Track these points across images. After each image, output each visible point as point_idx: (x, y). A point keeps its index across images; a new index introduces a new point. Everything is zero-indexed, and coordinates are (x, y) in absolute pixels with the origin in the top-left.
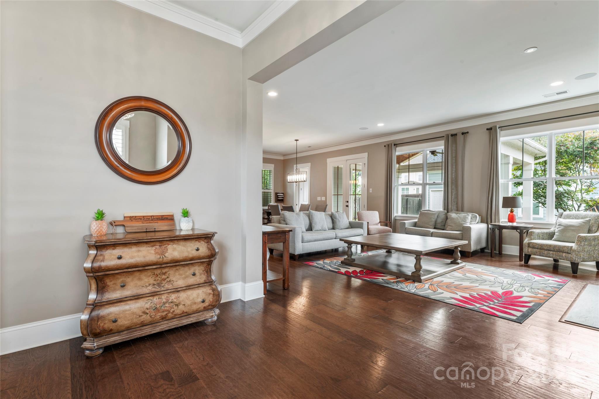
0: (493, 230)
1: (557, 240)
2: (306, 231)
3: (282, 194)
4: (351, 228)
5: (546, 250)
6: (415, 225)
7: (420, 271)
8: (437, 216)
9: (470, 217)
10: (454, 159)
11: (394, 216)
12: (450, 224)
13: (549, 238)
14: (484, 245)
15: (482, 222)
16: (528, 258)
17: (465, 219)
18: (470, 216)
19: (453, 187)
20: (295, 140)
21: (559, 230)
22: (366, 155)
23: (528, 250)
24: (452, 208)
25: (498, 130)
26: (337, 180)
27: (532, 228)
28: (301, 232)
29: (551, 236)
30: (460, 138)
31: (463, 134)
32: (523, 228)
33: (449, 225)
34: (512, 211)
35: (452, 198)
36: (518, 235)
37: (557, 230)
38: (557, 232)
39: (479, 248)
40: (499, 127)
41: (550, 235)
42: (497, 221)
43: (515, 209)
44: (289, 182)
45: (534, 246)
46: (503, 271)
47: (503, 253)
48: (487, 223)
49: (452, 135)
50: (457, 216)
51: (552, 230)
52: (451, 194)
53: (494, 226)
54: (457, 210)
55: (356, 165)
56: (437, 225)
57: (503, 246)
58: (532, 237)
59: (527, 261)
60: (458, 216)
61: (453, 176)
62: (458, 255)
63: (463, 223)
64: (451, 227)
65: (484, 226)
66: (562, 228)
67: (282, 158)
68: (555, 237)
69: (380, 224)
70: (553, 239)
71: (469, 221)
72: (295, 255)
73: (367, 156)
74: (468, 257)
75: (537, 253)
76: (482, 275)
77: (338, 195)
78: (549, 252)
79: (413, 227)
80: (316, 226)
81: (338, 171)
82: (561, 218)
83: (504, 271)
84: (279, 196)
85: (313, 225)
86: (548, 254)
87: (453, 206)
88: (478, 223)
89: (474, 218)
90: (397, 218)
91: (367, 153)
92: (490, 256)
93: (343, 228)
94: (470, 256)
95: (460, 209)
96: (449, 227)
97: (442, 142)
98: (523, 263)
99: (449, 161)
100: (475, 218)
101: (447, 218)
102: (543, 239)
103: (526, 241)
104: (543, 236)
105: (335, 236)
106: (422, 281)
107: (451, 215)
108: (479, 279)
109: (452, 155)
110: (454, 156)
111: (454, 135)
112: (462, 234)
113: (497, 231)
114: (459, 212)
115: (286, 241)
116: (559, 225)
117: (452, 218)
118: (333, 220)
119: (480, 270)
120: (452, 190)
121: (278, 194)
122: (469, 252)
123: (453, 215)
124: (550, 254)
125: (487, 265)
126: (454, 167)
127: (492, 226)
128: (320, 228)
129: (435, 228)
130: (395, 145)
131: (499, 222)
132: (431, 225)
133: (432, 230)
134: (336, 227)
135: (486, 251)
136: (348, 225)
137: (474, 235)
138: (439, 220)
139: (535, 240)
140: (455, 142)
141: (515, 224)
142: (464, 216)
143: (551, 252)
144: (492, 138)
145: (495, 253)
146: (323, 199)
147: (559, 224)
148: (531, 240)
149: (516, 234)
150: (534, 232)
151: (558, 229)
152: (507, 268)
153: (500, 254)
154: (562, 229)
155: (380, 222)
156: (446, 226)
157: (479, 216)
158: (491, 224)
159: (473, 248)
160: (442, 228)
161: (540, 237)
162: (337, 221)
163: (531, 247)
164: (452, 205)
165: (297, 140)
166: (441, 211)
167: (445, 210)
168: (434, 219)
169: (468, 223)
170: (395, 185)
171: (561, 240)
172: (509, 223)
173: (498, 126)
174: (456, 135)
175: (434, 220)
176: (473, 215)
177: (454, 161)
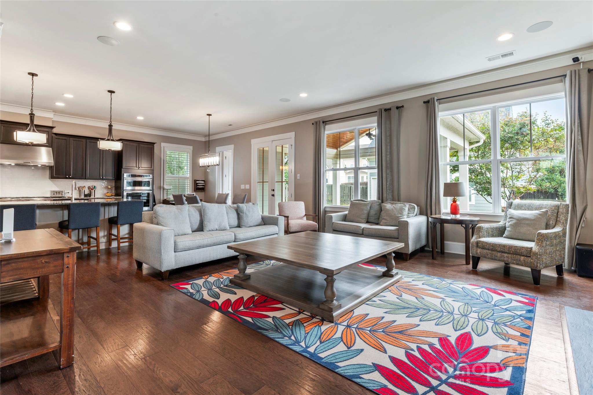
0: (434, 224)
1: (510, 237)
2: (192, 232)
3: (203, 182)
4: (264, 225)
5: (500, 252)
6: (345, 218)
7: (332, 301)
8: (370, 208)
9: (407, 209)
10: (388, 138)
11: (324, 207)
12: (385, 217)
13: (499, 234)
14: (423, 242)
15: (421, 213)
16: (476, 261)
17: (401, 210)
18: (407, 207)
19: (388, 171)
20: (208, 115)
21: (511, 225)
22: (292, 135)
23: (477, 251)
24: (387, 197)
25: (436, 103)
26: (262, 164)
27: (479, 221)
28: (173, 235)
29: (501, 232)
30: (395, 113)
31: (398, 108)
32: (469, 222)
33: (384, 219)
34: (454, 201)
35: (387, 185)
36: (463, 231)
37: (508, 224)
38: (508, 227)
39: (418, 247)
40: (437, 100)
41: (500, 230)
42: (437, 212)
43: (457, 198)
44: (201, 167)
45: (484, 246)
46: (450, 283)
47: (446, 251)
48: (426, 216)
49: (386, 110)
50: (392, 207)
51: (501, 224)
52: (385, 180)
53: (436, 219)
54: (393, 200)
55: (282, 147)
56: (370, 218)
57: (446, 242)
58: (481, 233)
59: (475, 266)
60: (394, 207)
61: (388, 159)
62: (392, 264)
63: (399, 215)
64: (385, 221)
65: (423, 219)
66: (514, 221)
67: (203, 139)
68: (506, 233)
69: (305, 217)
70: (504, 235)
71: (407, 214)
72: (161, 271)
73: (294, 136)
74: (406, 260)
75: (488, 255)
76: (424, 297)
77: (263, 182)
78: (503, 254)
79: (342, 221)
80: (210, 225)
81: (263, 155)
82: (510, 208)
83: (451, 285)
84: (198, 184)
85: (205, 223)
86: (501, 257)
87: (388, 194)
88: (416, 215)
89: (411, 209)
90: (327, 209)
91: (294, 132)
92: (431, 258)
93: (252, 225)
94: (408, 259)
95: (396, 198)
96: (383, 221)
97: (375, 119)
98: (470, 266)
99: (382, 140)
100: (413, 209)
101: (381, 210)
102: (493, 236)
103: (473, 239)
104: (492, 232)
105: (233, 238)
106: (335, 319)
107: (385, 206)
108: (419, 305)
109: (386, 134)
110: (388, 134)
111: (388, 110)
112: (398, 230)
113: (438, 226)
114: (395, 202)
115: (66, 270)
116: (510, 218)
117: (387, 209)
118: (238, 214)
119: (419, 284)
120: (386, 175)
121: (197, 182)
122: (406, 254)
123: (388, 206)
124: (504, 257)
125: (429, 274)
126: (389, 147)
127: (433, 219)
128: (217, 227)
129: (368, 222)
130: (323, 122)
131: (440, 213)
132: (363, 219)
133: (363, 226)
134: (243, 224)
135: (426, 249)
136: (259, 220)
137: (412, 232)
138: (373, 212)
139: (485, 237)
140: (389, 118)
141: (458, 217)
142: (400, 206)
143: (506, 255)
144: (429, 113)
145: (437, 251)
146: (247, 187)
147: (510, 216)
148: (480, 237)
149: (461, 229)
150: (482, 227)
151: (510, 223)
152: (453, 277)
153: (442, 252)
154: (515, 223)
155: (306, 215)
156: (380, 219)
157: (418, 206)
158: (432, 217)
159: (411, 248)
160: (376, 221)
161: (489, 233)
162: (244, 216)
163: (480, 248)
164: (388, 192)
165: (209, 115)
166: (375, 201)
167: (379, 199)
168: (366, 210)
169: (405, 216)
170: (325, 169)
171: (514, 237)
172: (451, 215)
173: (436, 98)
174: (390, 109)
175: (366, 212)
176: (411, 206)
177: (388, 141)
